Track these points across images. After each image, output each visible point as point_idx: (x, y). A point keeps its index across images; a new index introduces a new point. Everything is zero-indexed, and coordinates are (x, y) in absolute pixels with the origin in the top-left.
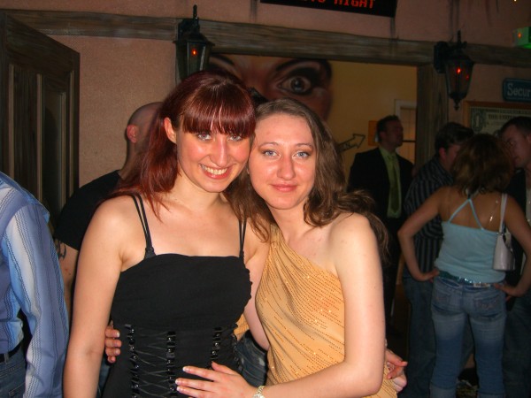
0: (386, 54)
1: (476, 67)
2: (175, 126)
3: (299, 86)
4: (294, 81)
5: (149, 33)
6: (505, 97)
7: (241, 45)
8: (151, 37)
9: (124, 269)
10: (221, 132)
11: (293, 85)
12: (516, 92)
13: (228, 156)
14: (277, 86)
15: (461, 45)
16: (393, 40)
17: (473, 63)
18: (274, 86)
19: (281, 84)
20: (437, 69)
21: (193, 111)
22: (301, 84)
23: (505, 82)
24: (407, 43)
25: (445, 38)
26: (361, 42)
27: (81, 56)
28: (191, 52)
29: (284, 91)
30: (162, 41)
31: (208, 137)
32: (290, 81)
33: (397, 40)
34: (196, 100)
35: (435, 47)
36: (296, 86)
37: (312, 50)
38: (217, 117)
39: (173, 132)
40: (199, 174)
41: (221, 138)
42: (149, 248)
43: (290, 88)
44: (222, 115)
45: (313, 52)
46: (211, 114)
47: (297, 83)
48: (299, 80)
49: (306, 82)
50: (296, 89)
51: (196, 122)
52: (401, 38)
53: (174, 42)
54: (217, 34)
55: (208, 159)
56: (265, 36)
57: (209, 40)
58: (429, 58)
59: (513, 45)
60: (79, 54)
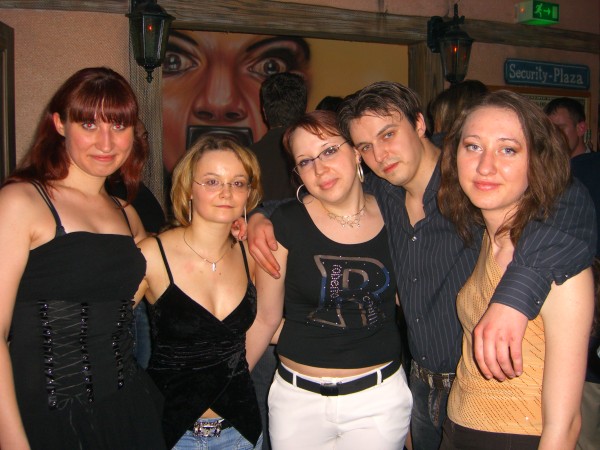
0: (373, 30)
1: (475, 45)
2: (63, 120)
3: (273, 69)
4: (267, 64)
5: (96, 5)
6: (507, 80)
7: (206, 20)
8: (99, 10)
9: (33, 248)
10: (104, 121)
11: (266, 68)
12: (519, 74)
13: (112, 145)
14: (248, 69)
15: (458, 20)
16: (381, 14)
17: (472, 41)
18: (244, 70)
19: (252, 67)
20: (431, 47)
21: (77, 105)
22: (275, 67)
23: (507, 63)
24: (397, 18)
25: (440, 13)
26: (344, 16)
27: (16, 32)
28: (147, 27)
29: (256, 75)
30: (113, 15)
31: (93, 126)
32: (263, 63)
33: (386, 14)
34: (81, 94)
35: (429, 23)
36: (269, 69)
37: (289, 26)
38: (100, 109)
39: (61, 126)
40: (86, 161)
41: (105, 126)
42: (59, 228)
43: (262, 71)
44: (105, 106)
45: (291, 28)
46: (95, 106)
47: (270, 66)
48: (273, 62)
49: (282, 65)
50: (270, 72)
51: (80, 113)
52: (390, 12)
53: (127, 15)
54: (177, 6)
55: (94, 148)
56: (235, 9)
57: (169, 13)
58: (422, 36)
59: (516, 21)
60: (12, 30)
